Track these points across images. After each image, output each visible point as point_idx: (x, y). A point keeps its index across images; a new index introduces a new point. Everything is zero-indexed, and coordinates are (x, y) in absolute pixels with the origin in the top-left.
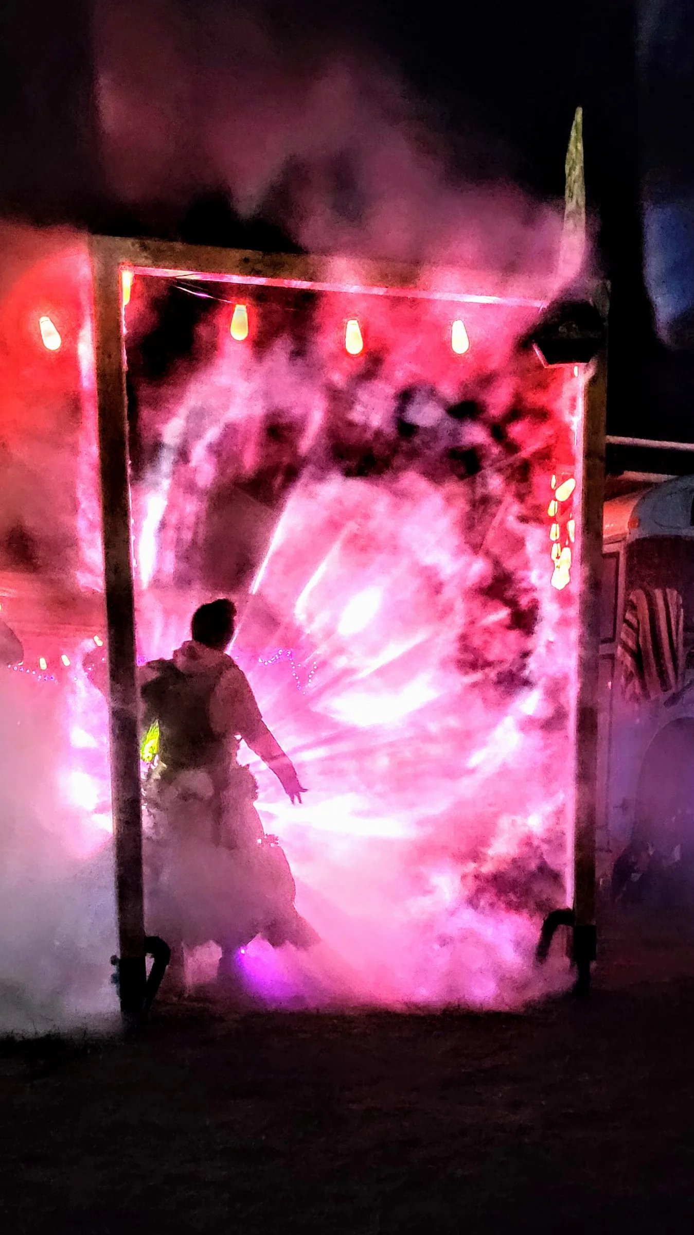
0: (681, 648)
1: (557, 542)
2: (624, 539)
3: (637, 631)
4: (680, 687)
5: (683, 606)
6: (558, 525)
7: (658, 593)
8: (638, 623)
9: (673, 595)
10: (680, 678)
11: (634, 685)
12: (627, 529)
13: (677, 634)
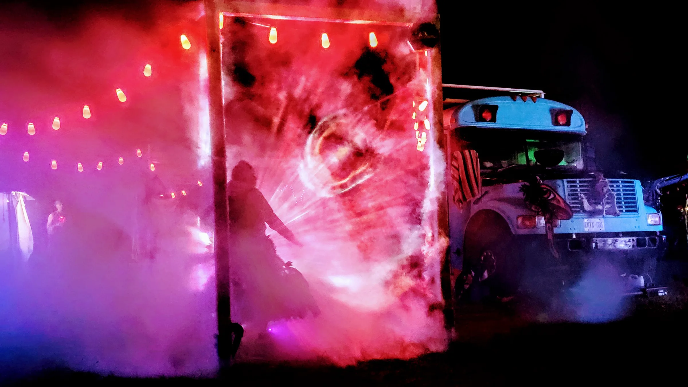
0: (480, 177)
1: (417, 130)
2: (449, 128)
3: (458, 170)
4: (480, 195)
5: (479, 157)
6: (417, 123)
7: (467, 152)
8: (458, 165)
9: (474, 153)
10: (480, 191)
11: (459, 194)
12: (450, 124)
13: (477, 170)
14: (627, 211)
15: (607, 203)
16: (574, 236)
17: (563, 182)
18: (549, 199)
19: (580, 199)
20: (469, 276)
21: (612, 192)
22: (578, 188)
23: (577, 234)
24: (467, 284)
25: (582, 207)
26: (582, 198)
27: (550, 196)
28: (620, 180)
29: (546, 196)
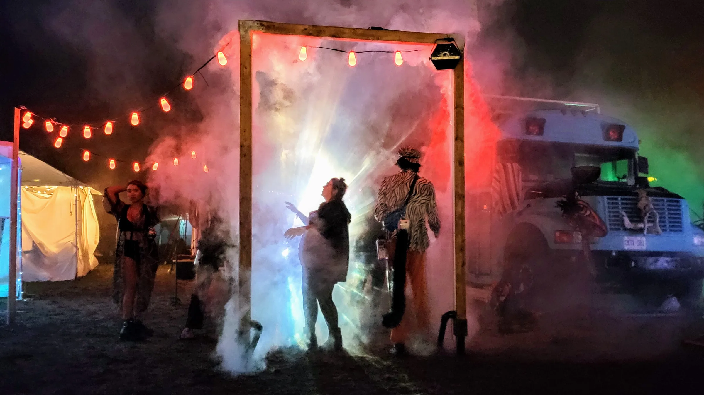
3: (499, 182)
4: (522, 208)
5: (521, 171)
7: (509, 165)
8: (500, 178)
9: (516, 165)
10: (520, 204)
11: (499, 206)
13: (518, 184)
14: (671, 231)
15: (649, 222)
16: (614, 254)
17: (603, 198)
18: (586, 215)
19: (620, 216)
20: (506, 287)
21: (655, 211)
22: (620, 205)
23: (616, 252)
24: (503, 296)
25: (623, 225)
26: (623, 216)
27: (586, 212)
28: (665, 199)
29: (583, 212)
